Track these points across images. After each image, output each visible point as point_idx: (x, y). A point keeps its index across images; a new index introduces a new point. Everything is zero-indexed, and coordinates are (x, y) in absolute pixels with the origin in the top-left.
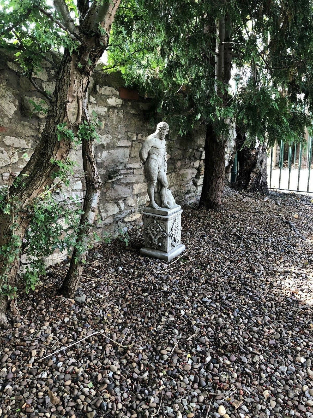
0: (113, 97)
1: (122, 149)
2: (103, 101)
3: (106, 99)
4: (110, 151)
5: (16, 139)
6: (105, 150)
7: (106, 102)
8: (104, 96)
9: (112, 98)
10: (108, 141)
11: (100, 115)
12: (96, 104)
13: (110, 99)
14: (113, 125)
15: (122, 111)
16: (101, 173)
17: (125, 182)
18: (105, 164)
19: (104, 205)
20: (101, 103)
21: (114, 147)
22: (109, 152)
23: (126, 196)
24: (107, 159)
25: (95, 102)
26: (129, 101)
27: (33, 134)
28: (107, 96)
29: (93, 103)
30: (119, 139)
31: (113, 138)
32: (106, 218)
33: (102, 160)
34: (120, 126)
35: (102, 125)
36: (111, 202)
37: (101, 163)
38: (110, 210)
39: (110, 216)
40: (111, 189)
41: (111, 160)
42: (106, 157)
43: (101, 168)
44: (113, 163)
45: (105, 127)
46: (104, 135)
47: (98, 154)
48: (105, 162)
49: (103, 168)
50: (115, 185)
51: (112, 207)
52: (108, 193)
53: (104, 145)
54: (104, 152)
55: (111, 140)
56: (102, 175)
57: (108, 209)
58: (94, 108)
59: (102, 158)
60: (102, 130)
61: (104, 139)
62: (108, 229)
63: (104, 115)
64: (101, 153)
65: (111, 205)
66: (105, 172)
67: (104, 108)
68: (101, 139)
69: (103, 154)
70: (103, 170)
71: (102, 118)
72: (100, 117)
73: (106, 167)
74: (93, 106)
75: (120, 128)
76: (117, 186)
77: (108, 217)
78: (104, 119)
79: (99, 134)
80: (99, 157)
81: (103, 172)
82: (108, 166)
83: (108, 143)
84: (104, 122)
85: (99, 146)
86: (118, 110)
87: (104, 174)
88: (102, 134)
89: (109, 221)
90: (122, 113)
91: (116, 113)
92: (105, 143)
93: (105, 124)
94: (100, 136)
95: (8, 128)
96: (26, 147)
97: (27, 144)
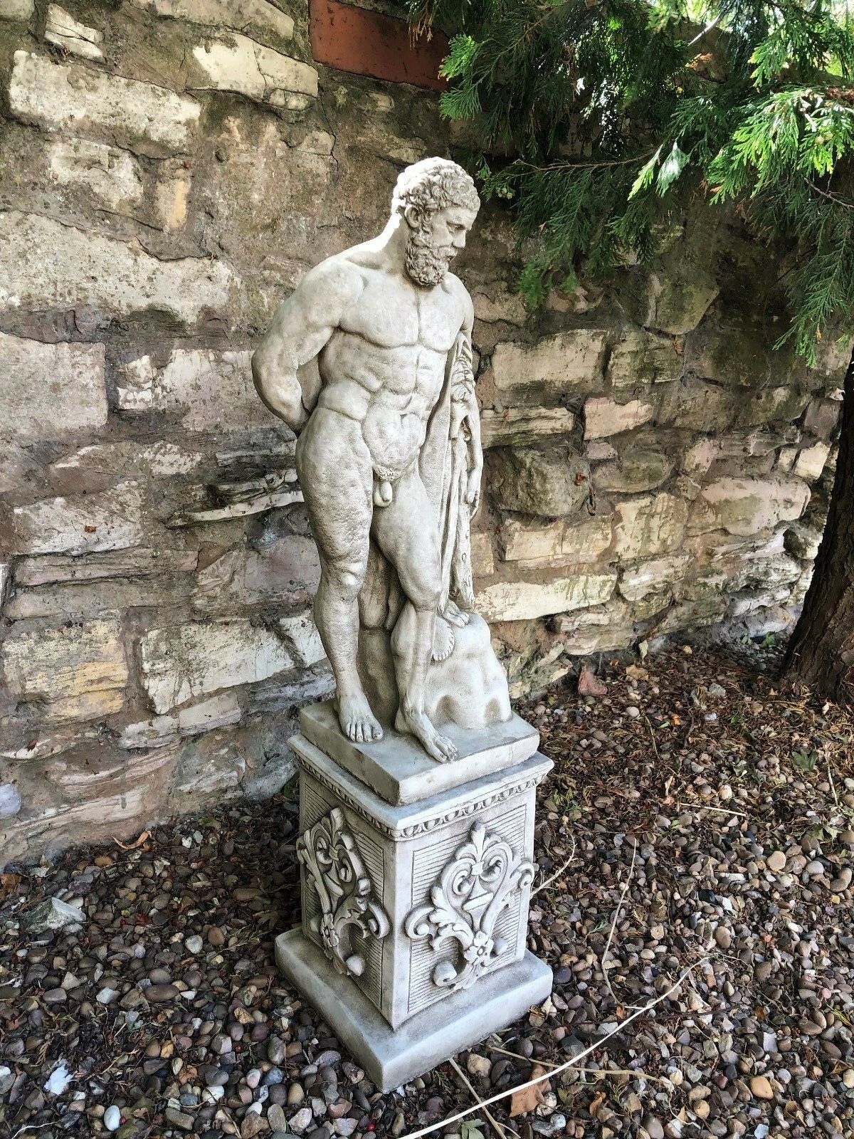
0: (239, 39)
2: (167, 52)
3: (191, 43)
4: (228, 355)
6: (187, 347)
7: (187, 64)
8: (177, 28)
9: (231, 44)
10: (214, 295)
11: (145, 138)
12: (105, 66)
13: (218, 49)
14: (249, 207)
15: (324, 138)
16: (157, 469)
18: (195, 423)
19: (172, 633)
20: (144, 67)
21: (256, 335)
22: (219, 361)
24: (205, 394)
25: (94, 52)
26: (380, 87)
28: (196, 26)
29: (78, 58)
31: (252, 283)
32: (189, 704)
33: (168, 398)
34: (303, 224)
35: (162, 199)
36: (227, 624)
37: (161, 415)
38: (222, 664)
39: (219, 692)
40: (237, 557)
41: (239, 404)
42: (199, 383)
43: (162, 442)
44: (253, 422)
45: (188, 217)
46: (183, 259)
47: (133, 364)
48: (193, 411)
49: (175, 442)
50: (272, 536)
51: (237, 645)
52: (217, 577)
53: (182, 317)
54: (178, 354)
55: (233, 291)
56: (164, 480)
57: (201, 656)
58: (94, 89)
59: (164, 388)
60: (167, 229)
61: (179, 281)
62: (226, 750)
63: (180, 141)
64: (153, 360)
65: (226, 637)
66: (194, 464)
67: (174, 98)
68: (150, 279)
69: (171, 366)
70: (173, 455)
71: (167, 163)
72: (142, 149)
73: (203, 439)
74: (83, 78)
75: (304, 236)
76: (281, 542)
77: (203, 697)
78: (185, 166)
79: (137, 254)
80: (142, 380)
81: (175, 466)
82: (214, 435)
83: (209, 308)
84: (181, 188)
85: (137, 320)
86: (287, 129)
87: (178, 475)
88: (161, 254)
89: (206, 720)
90: (321, 152)
91: (271, 143)
92: (182, 304)
93: (190, 199)
94: (148, 261)
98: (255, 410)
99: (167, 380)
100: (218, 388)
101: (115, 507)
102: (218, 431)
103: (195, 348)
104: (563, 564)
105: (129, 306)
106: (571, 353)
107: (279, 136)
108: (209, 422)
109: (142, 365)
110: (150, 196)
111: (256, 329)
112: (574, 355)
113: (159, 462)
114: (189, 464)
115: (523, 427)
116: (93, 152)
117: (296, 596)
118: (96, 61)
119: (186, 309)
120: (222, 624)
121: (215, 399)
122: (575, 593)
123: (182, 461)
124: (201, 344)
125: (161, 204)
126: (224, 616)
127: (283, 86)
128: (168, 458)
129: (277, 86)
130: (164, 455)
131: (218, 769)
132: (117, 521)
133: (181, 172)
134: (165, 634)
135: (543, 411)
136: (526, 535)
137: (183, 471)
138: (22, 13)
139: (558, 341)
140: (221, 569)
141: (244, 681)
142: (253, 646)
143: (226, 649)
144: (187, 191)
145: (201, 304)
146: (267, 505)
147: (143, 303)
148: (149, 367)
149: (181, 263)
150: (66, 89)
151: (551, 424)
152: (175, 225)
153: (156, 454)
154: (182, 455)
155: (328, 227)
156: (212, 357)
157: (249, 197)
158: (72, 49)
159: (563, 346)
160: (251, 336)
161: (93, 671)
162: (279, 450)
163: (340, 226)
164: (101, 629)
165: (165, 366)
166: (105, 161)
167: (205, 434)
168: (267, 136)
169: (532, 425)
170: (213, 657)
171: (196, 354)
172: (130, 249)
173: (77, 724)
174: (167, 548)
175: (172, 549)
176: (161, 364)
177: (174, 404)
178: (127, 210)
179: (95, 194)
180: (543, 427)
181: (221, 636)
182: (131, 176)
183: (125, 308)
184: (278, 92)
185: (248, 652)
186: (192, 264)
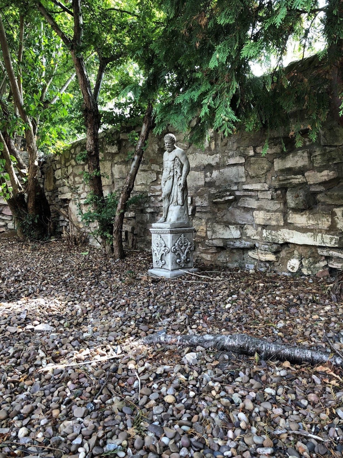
1: (235, 167)
4: (221, 171)
5: (156, 165)
6: (215, 170)
10: (217, 160)
16: (211, 192)
17: (242, 206)
18: (217, 184)
21: (225, 166)
23: (243, 223)
24: (218, 178)
30: (229, 157)
31: (223, 156)
32: (214, 239)
33: (212, 179)
36: (220, 224)
37: (211, 182)
38: (219, 232)
39: (220, 238)
40: (225, 211)
41: (223, 180)
42: (217, 176)
43: (212, 187)
44: (226, 183)
45: (215, 147)
48: (216, 181)
49: (214, 187)
51: (222, 229)
54: (214, 171)
55: (220, 159)
56: (212, 194)
57: (215, 229)
60: (212, 150)
61: (212, 158)
63: (212, 135)
68: (208, 159)
69: (213, 173)
70: (213, 190)
73: (219, 187)
75: (231, 145)
76: (232, 209)
77: (217, 239)
78: (213, 139)
80: (208, 176)
81: (214, 192)
83: (217, 162)
84: (214, 143)
85: (207, 166)
88: (210, 154)
89: (217, 244)
93: (215, 144)
94: (209, 156)
95: (154, 160)
96: (159, 170)
97: (160, 169)
98: (225, 181)
99: (212, 176)
100: (220, 177)
101: (205, 198)
102: (221, 185)
104: (312, 228)
106: (296, 158)
108: (219, 183)
109: (208, 174)
110: (210, 145)
112: (298, 159)
114: (216, 192)
115: (289, 181)
117: (233, 221)
119: (213, 163)
122: (318, 239)
124: (217, 169)
126: (221, 222)
131: (224, 258)
132: (205, 201)
134: (211, 224)
135: (293, 176)
136: (294, 215)
139: (291, 155)
140: (221, 213)
141: (223, 238)
142: (225, 230)
143: (220, 229)
146: (224, 200)
147: (207, 163)
151: (297, 180)
153: (211, 189)
154: (215, 190)
155: (234, 142)
156: (219, 171)
159: (293, 157)
160: (223, 166)
161: (202, 227)
162: (228, 188)
163: (236, 141)
164: (203, 220)
169: (291, 181)
170: (218, 230)
172: (207, 155)
173: (199, 236)
174: (212, 207)
176: (211, 173)
178: (207, 149)
180: (296, 181)
181: (219, 227)
182: (207, 143)
183: (205, 165)
185: (224, 232)
186: (214, 155)
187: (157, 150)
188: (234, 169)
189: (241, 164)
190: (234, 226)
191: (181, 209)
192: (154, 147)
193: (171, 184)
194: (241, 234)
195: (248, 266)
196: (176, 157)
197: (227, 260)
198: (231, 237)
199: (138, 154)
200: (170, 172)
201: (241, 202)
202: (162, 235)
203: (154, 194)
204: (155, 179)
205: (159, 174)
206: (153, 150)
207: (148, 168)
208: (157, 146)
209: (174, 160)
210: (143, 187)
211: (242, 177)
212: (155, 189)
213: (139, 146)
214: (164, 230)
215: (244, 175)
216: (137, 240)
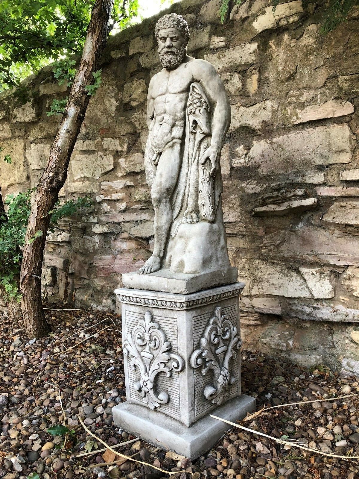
0: (266, 9)
1: (319, 129)
4: (275, 140)
5: (112, 140)
6: (259, 140)
7: (251, 31)
9: (264, 13)
10: (266, 115)
11: (241, 65)
12: (227, 47)
13: (261, 18)
14: (279, 73)
15: (313, 27)
16: (247, 191)
17: (338, 221)
18: (263, 171)
19: (251, 261)
20: (238, 40)
21: (286, 128)
22: (272, 143)
23: (342, 263)
24: (267, 158)
25: (223, 44)
27: (129, 131)
28: (254, 15)
29: (219, 49)
30: (302, 106)
31: (283, 106)
32: (257, 296)
33: (251, 161)
34: (306, 71)
35: (248, 84)
36: (274, 263)
37: (248, 168)
38: (271, 282)
39: (271, 296)
40: (284, 234)
41: (281, 161)
42: (264, 154)
43: (250, 180)
44: (289, 169)
45: (259, 87)
46: (256, 104)
47: (237, 149)
48: (262, 166)
49: (255, 180)
50: (302, 225)
51: (278, 275)
52: (273, 241)
53: (253, 127)
54: (255, 143)
55: (274, 112)
56: (250, 195)
57: (260, 274)
58: (224, 56)
59: (249, 157)
60: (251, 94)
61: (252, 113)
62: (288, 333)
63: (253, 60)
64: (245, 147)
65: (273, 270)
66: (263, 189)
67: (248, 45)
68: (242, 115)
69: (252, 148)
70: (253, 185)
71: (249, 70)
72: (240, 69)
73: (267, 178)
74: (221, 54)
75: (307, 77)
76: (306, 229)
77: (263, 296)
78: (255, 69)
79: (239, 107)
80: (241, 155)
81: (254, 189)
82: (272, 176)
83: (265, 121)
84: (255, 77)
85: (238, 132)
86: (293, 33)
87: (255, 193)
88: (247, 105)
89: (263, 307)
90: (311, 34)
91: (288, 42)
92: (253, 122)
93: (259, 80)
94: (242, 109)
95: (109, 129)
96: (119, 149)
97: (121, 146)
98: (288, 162)
99: (251, 155)
100: (272, 155)
101: (231, 205)
102: (273, 174)
103: (262, 139)
105: (234, 127)
107: (290, 38)
108: (269, 170)
109: (240, 149)
110: (244, 85)
111: (285, 125)
113: (248, 188)
114: (260, 189)
116: (225, 77)
117: (311, 258)
118: (224, 47)
119: (255, 123)
120: (271, 263)
121: (270, 160)
123: (257, 187)
124: (265, 137)
125: (248, 87)
126: (274, 259)
127: (283, 16)
128: (252, 186)
129: (281, 17)
130: (250, 185)
131: (280, 339)
132: (232, 211)
133: (254, 71)
134: (249, 261)
137: (257, 191)
138: (206, 44)
140: (275, 238)
141: (282, 295)
142: (287, 278)
143: (273, 275)
144: (257, 77)
145: (262, 120)
146: (287, 207)
147: (238, 125)
148: (243, 150)
149: (254, 106)
150: (218, 60)
152: (254, 92)
153: (247, 184)
154: (257, 185)
155: (319, 67)
156: (269, 142)
157: (278, 70)
158: (217, 47)
160: (284, 129)
162: (298, 180)
163: (325, 64)
165: (250, 149)
166: (229, 79)
167: (267, 176)
168: (285, 40)
170: (266, 277)
171: (262, 142)
172: (236, 106)
174: (250, 224)
175: (252, 225)
176: (248, 148)
177: (254, 164)
178: (237, 93)
179: (229, 91)
181: (271, 269)
182: (238, 80)
183: (233, 128)
184: (282, 20)
185: (285, 281)
186: (258, 106)
187: (114, 109)
188: (318, 132)
189: (339, 120)
190: (314, 270)
191: (211, 231)
192: (107, 104)
193: (178, 161)
194: (334, 290)
195: (348, 364)
196: (193, 80)
197: (288, 344)
198: (304, 294)
199: (77, 103)
200: (173, 125)
201: (334, 211)
202: (156, 312)
203: (108, 198)
204: (112, 167)
205: (120, 157)
206: (106, 112)
207: (97, 145)
208: (114, 101)
209: (187, 90)
210: (87, 183)
211: (340, 151)
212: (110, 187)
213: (79, 84)
214: (164, 297)
215: (347, 146)
216: (73, 284)
